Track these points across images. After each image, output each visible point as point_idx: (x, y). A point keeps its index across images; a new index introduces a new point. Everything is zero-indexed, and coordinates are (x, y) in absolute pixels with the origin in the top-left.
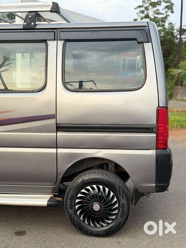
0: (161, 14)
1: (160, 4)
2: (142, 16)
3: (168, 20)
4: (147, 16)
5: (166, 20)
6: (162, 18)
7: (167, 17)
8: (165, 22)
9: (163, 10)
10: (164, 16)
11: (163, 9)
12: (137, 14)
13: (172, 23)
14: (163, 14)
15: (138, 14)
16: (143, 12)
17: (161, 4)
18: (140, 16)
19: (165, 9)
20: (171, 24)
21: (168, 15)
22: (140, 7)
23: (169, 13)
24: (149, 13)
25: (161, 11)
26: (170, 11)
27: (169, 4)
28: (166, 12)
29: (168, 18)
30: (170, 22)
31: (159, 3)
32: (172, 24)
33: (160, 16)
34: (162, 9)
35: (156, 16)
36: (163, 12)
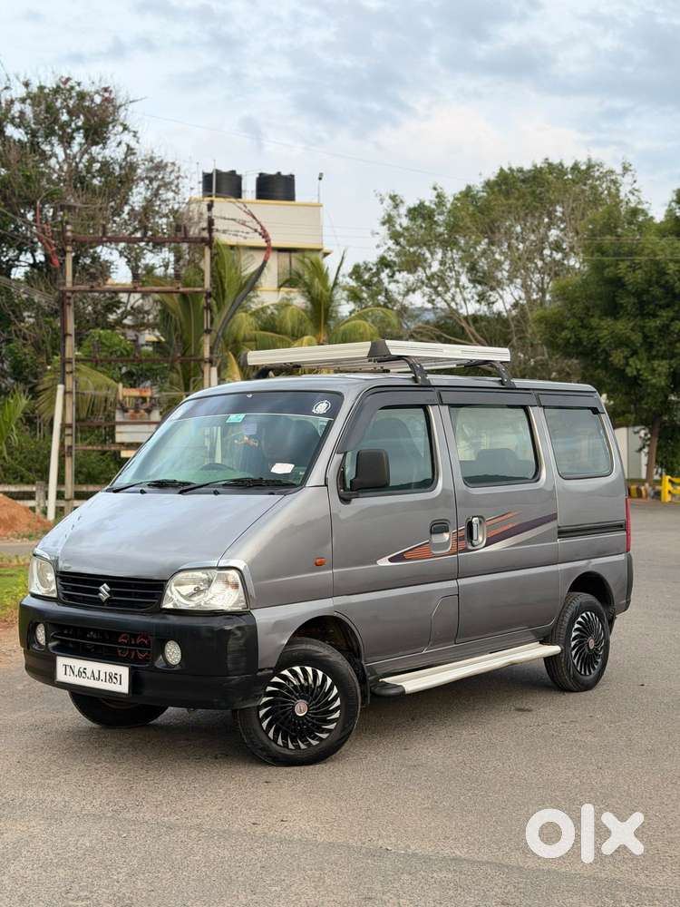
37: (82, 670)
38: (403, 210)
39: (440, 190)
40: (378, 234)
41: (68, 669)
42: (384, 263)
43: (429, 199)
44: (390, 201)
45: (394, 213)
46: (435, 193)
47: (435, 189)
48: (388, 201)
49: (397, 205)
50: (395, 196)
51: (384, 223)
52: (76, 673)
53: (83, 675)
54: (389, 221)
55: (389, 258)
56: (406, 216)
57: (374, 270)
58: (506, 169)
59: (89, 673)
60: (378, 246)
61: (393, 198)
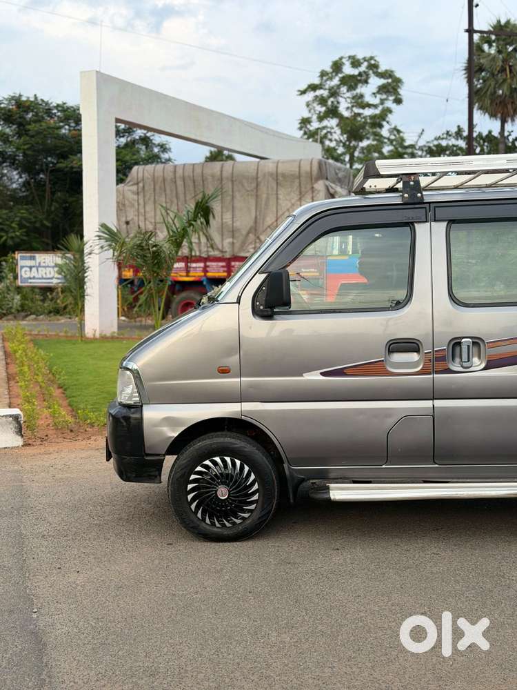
0: (369, 106)
1: (366, 82)
2: (320, 112)
3: (388, 122)
4: (333, 112)
5: (384, 123)
6: (373, 117)
7: (387, 115)
8: (381, 126)
9: (376, 97)
10: (377, 111)
11: (374, 94)
12: (308, 105)
13: (399, 128)
14: (375, 106)
15: (310, 106)
16: (322, 101)
17: (370, 81)
18: (315, 111)
19: (378, 92)
20: (395, 133)
21: (390, 111)
22: (313, 88)
23: (390, 104)
24: (338, 103)
25: (369, 99)
26: (392, 98)
27: (390, 81)
28: (382, 101)
29: (390, 117)
30: (393, 126)
31: (364, 78)
32: (399, 132)
33: (368, 112)
34: (370, 93)
35: (356, 110)
36: (376, 101)
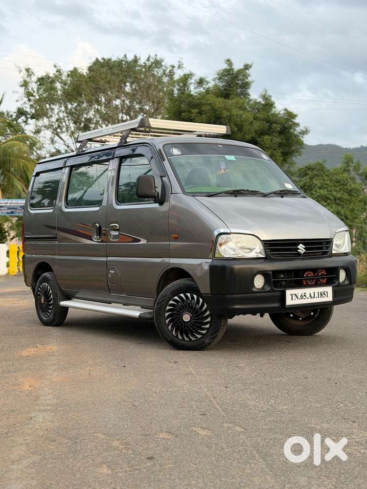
37: (303, 295)
38: (34, 79)
39: (58, 68)
40: (17, 92)
41: (294, 296)
42: (21, 112)
43: (52, 73)
44: (25, 72)
45: (28, 80)
46: (55, 70)
47: (55, 66)
48: (24, 72)
49: (31, 75)
50: (29, 69)
51: (22, 86)
52: (299, 297)
53: (304, 297)
54: (25, 84)
55: (25, 109)
56: (36, 82)
57: (14, 117)
58: (100, 59)
59: (308, 295)
60: (17, 101)
61: (27, 70)
